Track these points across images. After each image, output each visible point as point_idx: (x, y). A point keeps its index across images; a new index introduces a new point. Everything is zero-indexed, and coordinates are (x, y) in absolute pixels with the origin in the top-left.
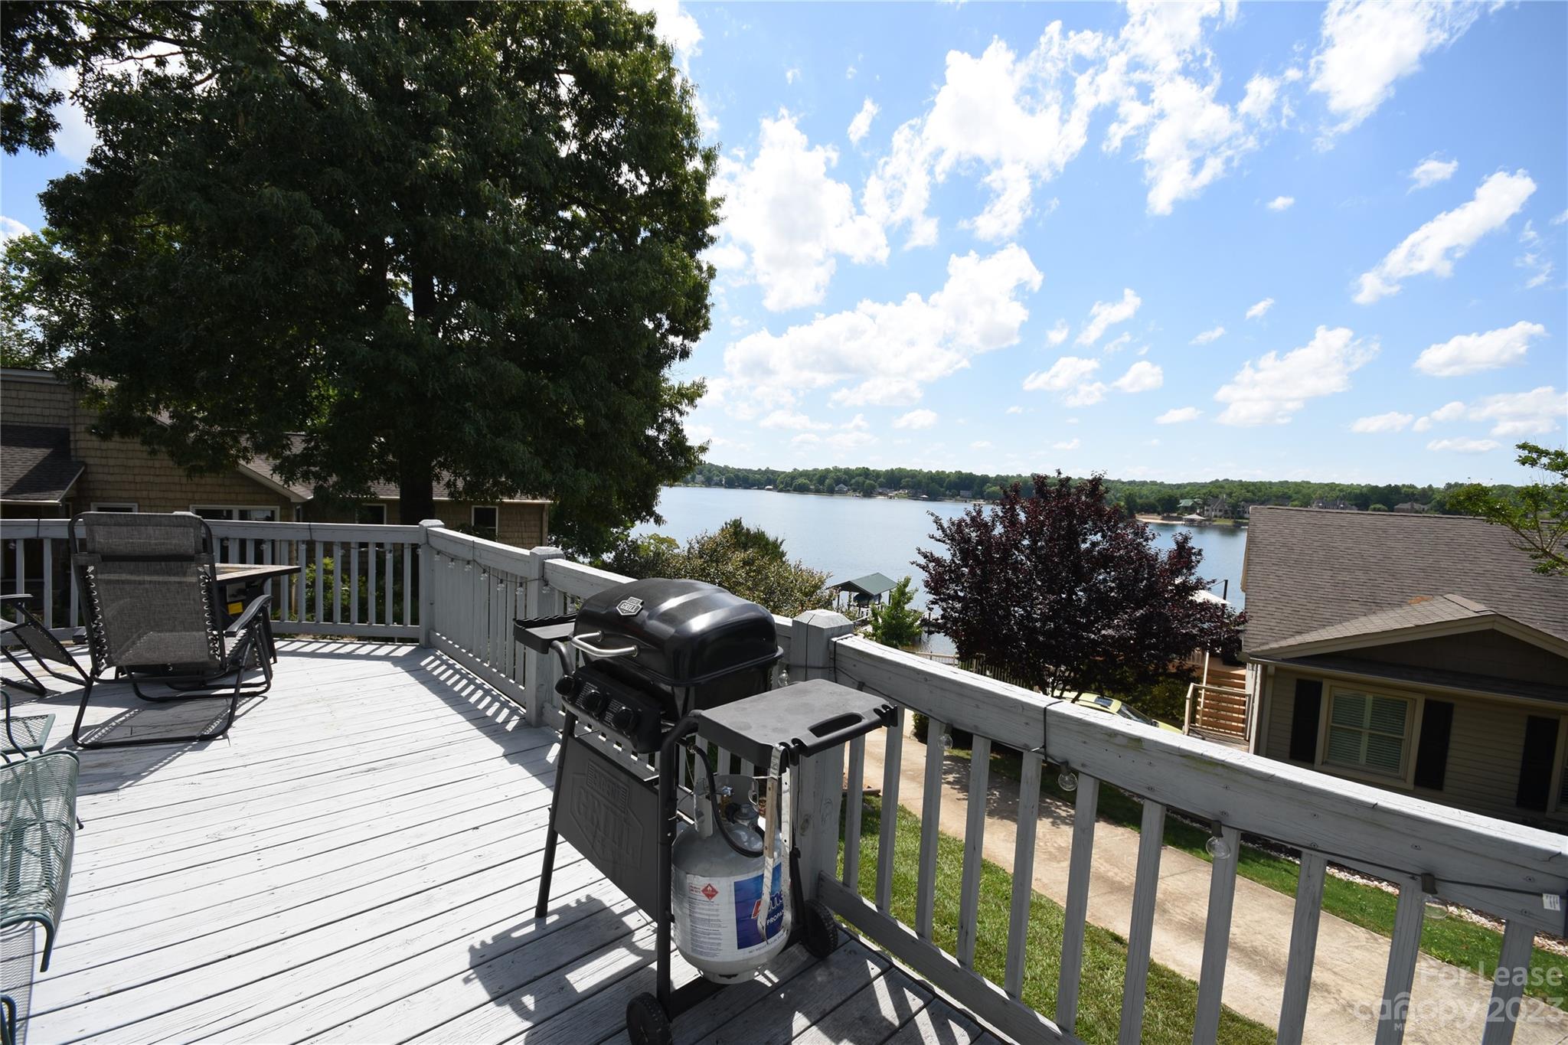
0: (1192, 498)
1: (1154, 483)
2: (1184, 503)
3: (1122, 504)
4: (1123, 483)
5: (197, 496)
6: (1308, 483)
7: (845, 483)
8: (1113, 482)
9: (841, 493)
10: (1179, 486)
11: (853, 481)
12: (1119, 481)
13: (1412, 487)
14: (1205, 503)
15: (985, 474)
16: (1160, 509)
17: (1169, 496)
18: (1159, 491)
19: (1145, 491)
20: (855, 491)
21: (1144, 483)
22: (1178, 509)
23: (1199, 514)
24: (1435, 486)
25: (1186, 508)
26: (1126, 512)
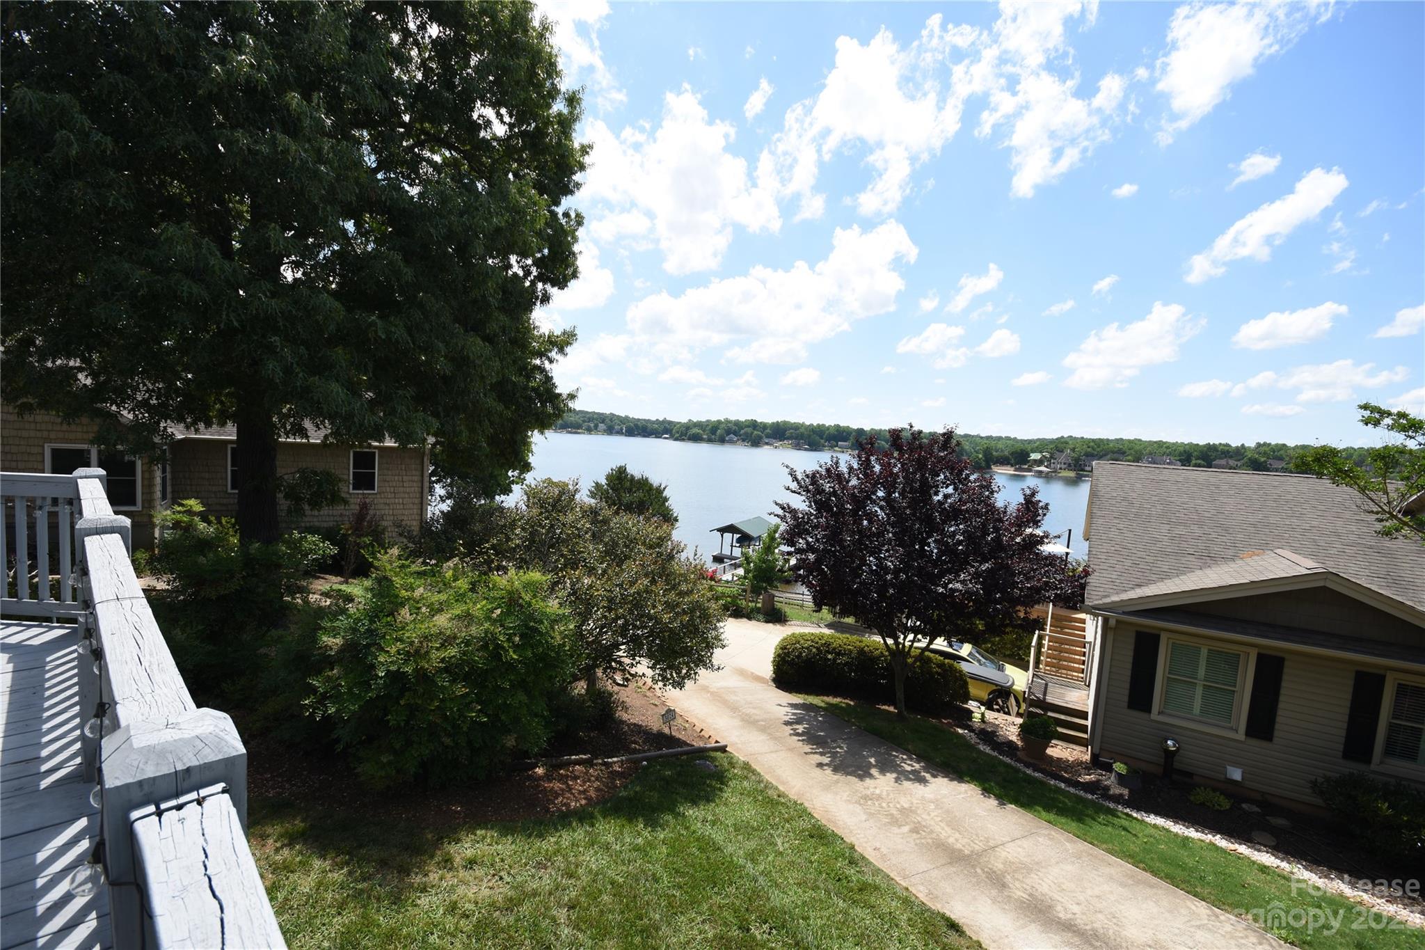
0: (1041, 452)
1: (1008, 438)
2: (1035, 456)
3: (980, 456)
4: (982, 438)
5: (53, 435)
6: (1140, 440)
7: (735, 433)
8: (973, 436)
9: (731, 442)
10: (1030, 442)
11: (742, 432)
12: (978, 436)
13: (1227, 445)
14: (1051, 457)
15: (860, 427)
16: (1013, 461)
17: (1021, 450)
18: (1013, 446)
19: (1000, 446)
20: (744, 440)
21: (1000, 438)
22: (1029, 461)
23: (1046, 467)
24: (1246, 445)
25: (1035, 461)
26: (983, 464)
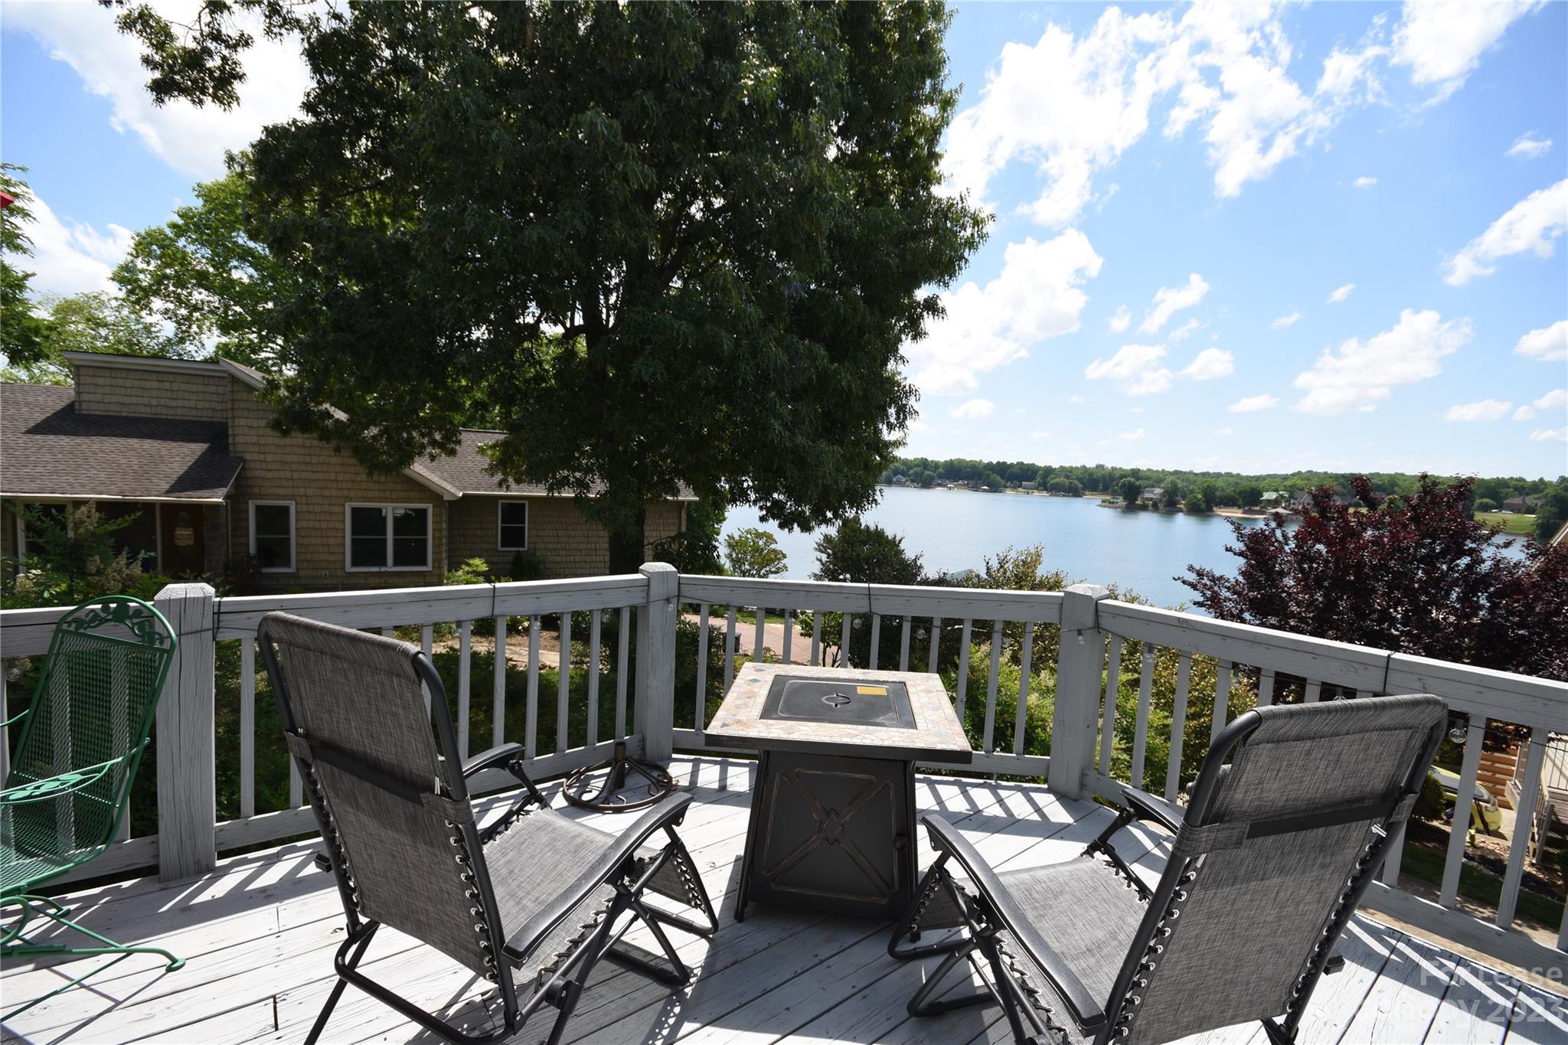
0: (1276, 490)
1: (1229, 475)
2: (1269, 495)
3: (1200, 496)
4: (1196, 474)
5: (353, 494)
6: (1403, 475)
7: (903, 474)
8: (1185, 473)
9: (900, 484)
10: (1258, 478)
11: (911, 472)
12: (1191, 473)
13: (1521, 480)
14: (1292, 496)
15: (1048, 465)
16: (1240, 502)
17: (1252, 489)
18: (1237, 484)
19: (1220, 483)
20: (913, 481)
21: (1218, 475)
22: (1261, 502)
23: (1284, 508)
24: (1546, 479)
25: (1269, 501)
26: (1203, 506)
